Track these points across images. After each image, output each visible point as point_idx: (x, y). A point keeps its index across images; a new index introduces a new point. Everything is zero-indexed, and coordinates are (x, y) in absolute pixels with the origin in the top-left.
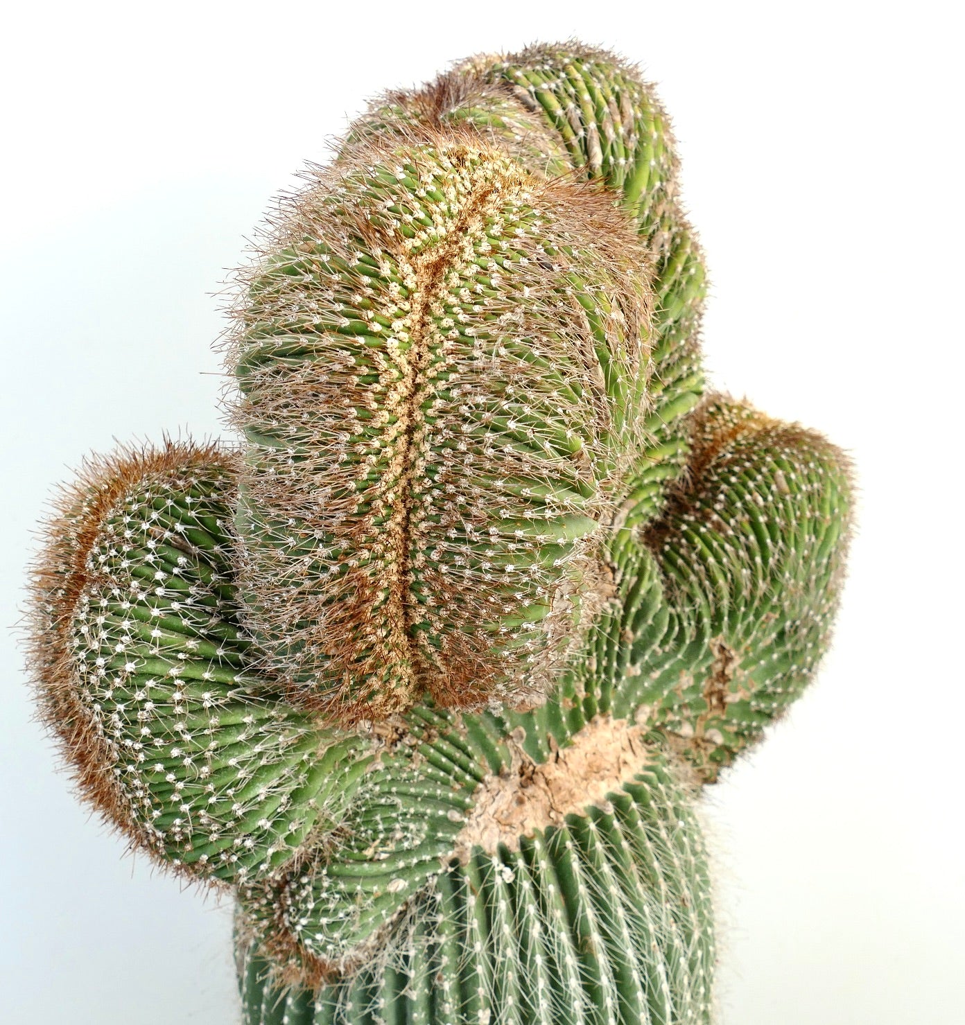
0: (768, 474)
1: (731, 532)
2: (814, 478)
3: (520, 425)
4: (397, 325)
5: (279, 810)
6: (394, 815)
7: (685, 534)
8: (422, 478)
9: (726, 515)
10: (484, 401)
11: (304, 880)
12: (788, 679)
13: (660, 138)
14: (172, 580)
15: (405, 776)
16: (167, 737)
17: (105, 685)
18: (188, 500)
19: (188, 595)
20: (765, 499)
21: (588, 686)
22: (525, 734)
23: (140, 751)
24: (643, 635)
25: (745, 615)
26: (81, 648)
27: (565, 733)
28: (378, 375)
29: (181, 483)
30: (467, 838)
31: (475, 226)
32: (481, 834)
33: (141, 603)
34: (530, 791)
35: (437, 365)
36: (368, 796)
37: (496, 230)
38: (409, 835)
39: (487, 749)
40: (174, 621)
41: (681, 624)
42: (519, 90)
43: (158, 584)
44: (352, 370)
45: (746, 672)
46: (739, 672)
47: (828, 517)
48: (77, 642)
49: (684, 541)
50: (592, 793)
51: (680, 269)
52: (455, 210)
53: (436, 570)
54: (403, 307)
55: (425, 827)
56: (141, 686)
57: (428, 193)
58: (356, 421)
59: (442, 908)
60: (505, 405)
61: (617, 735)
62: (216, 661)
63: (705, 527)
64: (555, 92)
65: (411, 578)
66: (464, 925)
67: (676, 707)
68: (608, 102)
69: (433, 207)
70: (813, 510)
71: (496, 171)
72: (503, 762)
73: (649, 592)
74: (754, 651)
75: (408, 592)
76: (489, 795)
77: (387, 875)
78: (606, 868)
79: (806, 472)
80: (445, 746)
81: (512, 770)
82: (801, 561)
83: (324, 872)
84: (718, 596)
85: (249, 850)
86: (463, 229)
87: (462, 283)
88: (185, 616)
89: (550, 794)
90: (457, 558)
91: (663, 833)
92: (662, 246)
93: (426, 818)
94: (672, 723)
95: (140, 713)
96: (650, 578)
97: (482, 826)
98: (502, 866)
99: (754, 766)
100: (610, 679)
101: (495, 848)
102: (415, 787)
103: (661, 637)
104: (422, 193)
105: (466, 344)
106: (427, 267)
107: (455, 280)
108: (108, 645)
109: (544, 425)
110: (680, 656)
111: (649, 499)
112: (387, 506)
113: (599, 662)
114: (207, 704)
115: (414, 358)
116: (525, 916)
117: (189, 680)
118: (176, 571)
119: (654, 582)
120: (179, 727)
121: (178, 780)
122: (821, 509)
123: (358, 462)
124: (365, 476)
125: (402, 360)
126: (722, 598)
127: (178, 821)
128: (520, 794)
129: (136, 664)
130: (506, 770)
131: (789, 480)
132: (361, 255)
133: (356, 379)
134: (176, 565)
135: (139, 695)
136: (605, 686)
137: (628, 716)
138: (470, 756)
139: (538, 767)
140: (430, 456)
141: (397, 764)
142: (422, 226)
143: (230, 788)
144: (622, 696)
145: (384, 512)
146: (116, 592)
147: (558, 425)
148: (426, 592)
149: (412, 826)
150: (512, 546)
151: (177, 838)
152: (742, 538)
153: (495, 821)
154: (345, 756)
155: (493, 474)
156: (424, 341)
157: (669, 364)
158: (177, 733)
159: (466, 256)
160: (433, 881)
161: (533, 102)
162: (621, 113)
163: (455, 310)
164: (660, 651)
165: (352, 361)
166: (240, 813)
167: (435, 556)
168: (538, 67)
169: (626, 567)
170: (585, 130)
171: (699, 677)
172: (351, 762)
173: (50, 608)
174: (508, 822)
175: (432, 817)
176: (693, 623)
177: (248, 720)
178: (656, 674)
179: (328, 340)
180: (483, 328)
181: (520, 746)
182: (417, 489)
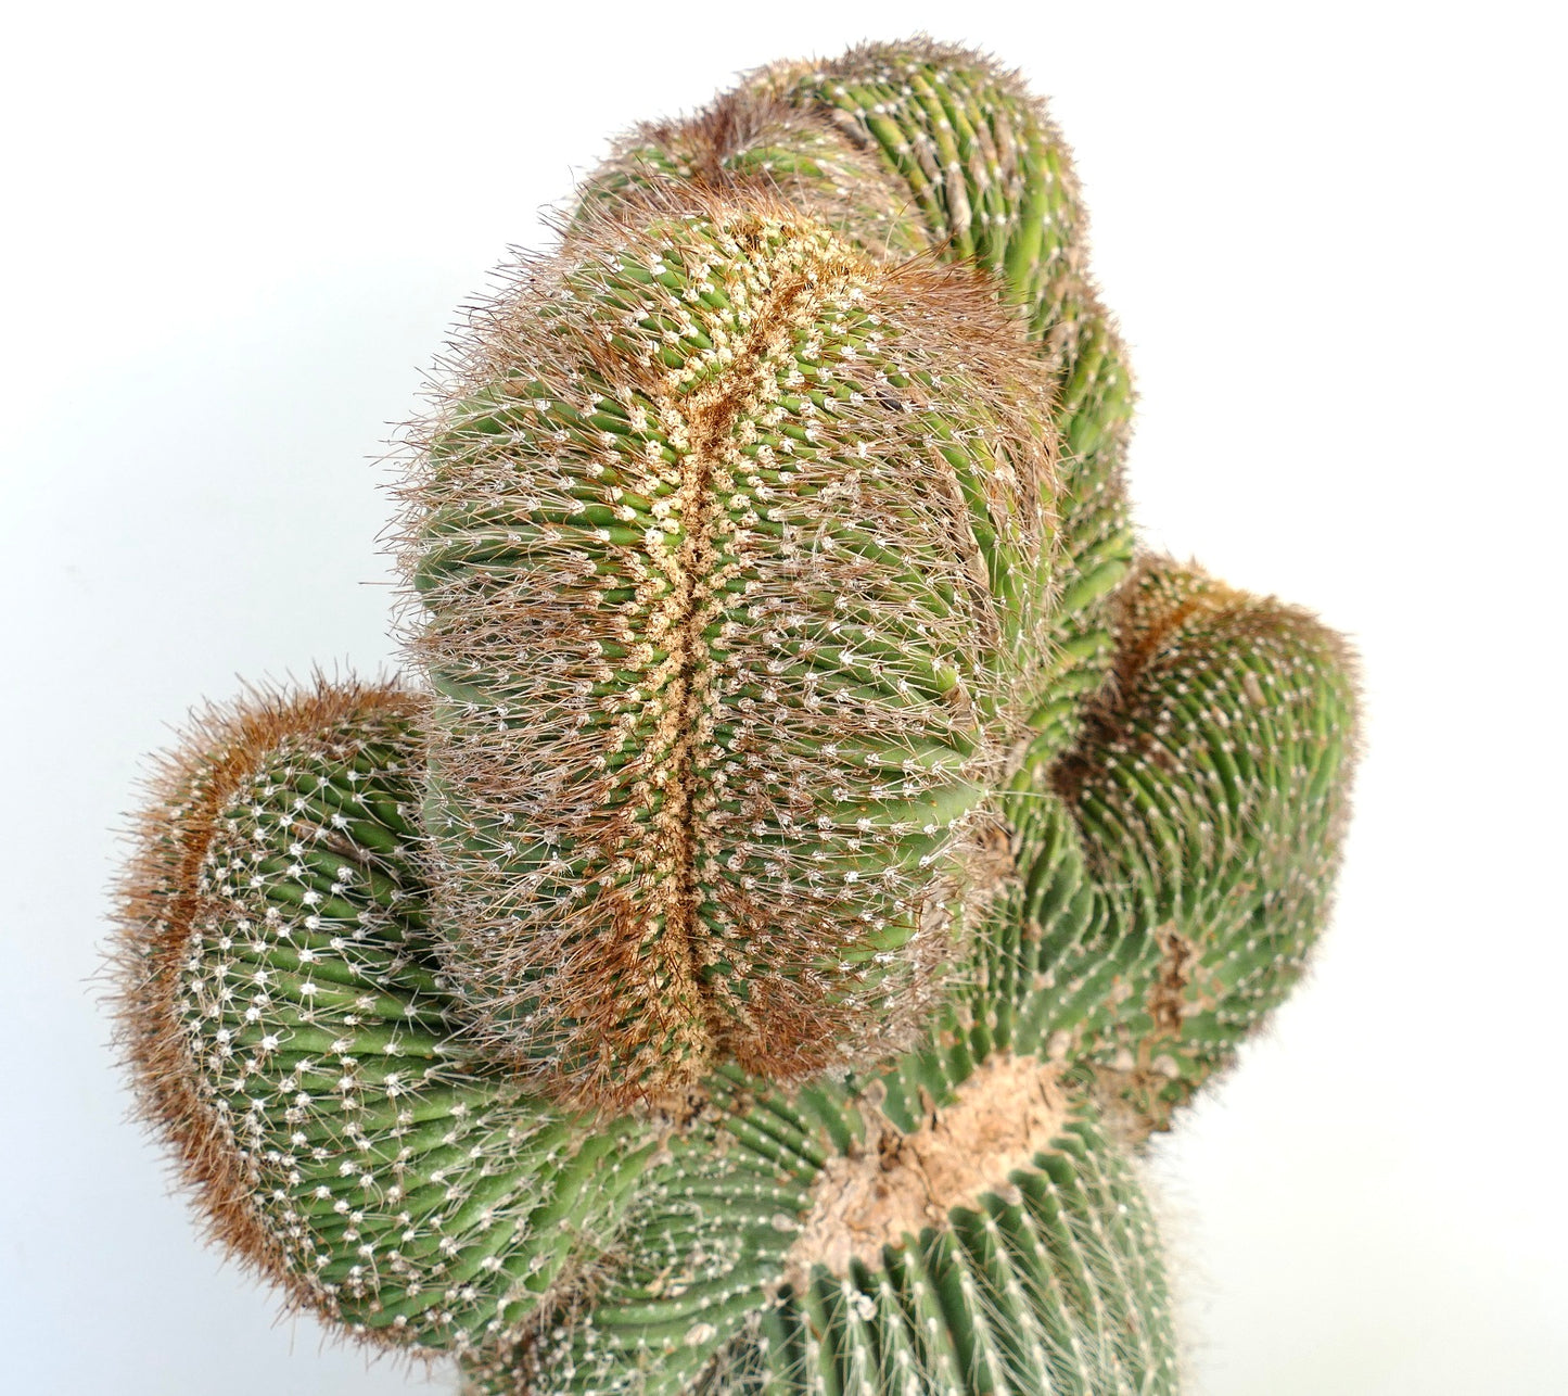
0: (1234, 680)
1: (1181, 769)
2: (1301, 680)
3: (860, 657)
4: (661, 507)
5: (513, 1240)
6: (691, 1229)
7: (1113, 774)
8: (708, 745)
9: (1173, 743)
10: (802, 623)
11: (559, 1334)
12: (1270, 975)
13: (1057, 181)
14: (332, 904)
15: (705, 1169)
16: (333, 1147)
17: (231, 1071)
18: (352, 776)
19: (357, 926)
20: (1230, 716)
21: (977, 1012)
22: (884, 1090)
23: (292, 1168)
24: (1057, 928)
25: (1206, 890)
26: (193, 1015)
27: (945, 1085)
28: (633, 589)
29: (339, 749)
30: (803, 1255)
31: (778, 345)
32: (825, 1247)
33: (283, 943)
34: (894, 1176)
35: (726, 569)
36: (650, 1203)
37: (811, 351)
38: (715, 1257)
39: (828, 1117)
40: (337, 969)
41: (1111, 909)
42: (841, 116)
43: (308, 910)
44: (591, 582)
45: (1210, 971)
46: (1199, 972)
47: (1324, 736)
48: (186, 1006)
49: (1111, 784)
50: (988, 1173)
51: (1092, 377)
52: (745, 321)
53: (737, 885)
54: (668, 478)
55: (739, 1243)
56: (289, 1071)
57: (702, 295)
58: (602, 662)
59: (770, 1360)
60: (834, 627)
61: (1022, 1079)
62: (404, 1024)
63: (1142, 761)
64: (896, 117)
65: (699, 897)
66: (802, 1387)
67: (1108, 1030)
68: (977, 131)
69: (711, 318)
70: (1300, 729)
71: (808, 254)
72: (854, 1136)
73: (1063, 863)
74: (1220, 939)
75: (695, 918)
76: (834, 1187)
77: (684, 1319)
78: (1013, 1288)
79: (1288, 672)
80: (765, 1119)
81: (868, 1145)
82: (1286, 806)
83: (589, 1321)
84: (1166, 865)
85: (469, 1304)
86: (759, 349)
87: (761, 437)
88: (352, 959)
89: (925, 1178)
90: (769, 866)
91: (1097, 1226)
92: (1065, 344)
93: (740, 1228)
94: (1102, 1053)
95: (289, 1111)
96: (1064, 843)
97: (825, 1234)
98: (857, 1295)
99: (1224, 1106)
100: (1009, 997)
101: (845, 1267)
102: (722, 1185)
103: (1082, 929)
104: (693, 297)
105: (769, 533)
106: (704, 414)
107: (749, 433)
108: (234, 1011)
109: (899, 656)
110: (1111, 956)
111: (1058, 724)
112: (656, 790)
113: (992, 974)
114: (393, 1092)
115: (688, 557)
116: (895, 1368)
117: (364, 1057)
118: (336, 889)
119: (1070, 849)
120: (350, 1129)
121: (353, 1209)
122: (1313, 726)
123: (607, 726)
124: (619, 747)
125: (671, 563)
126: (1171, 868)
127: (356, 1270)
128: (880, 1182)
129: (279, 1038)
130: (858, 1147)
131: (1264, 686)
132: (598, 399)
133: (598, 597)
134: (336, 880)
135: (286, 1085)
136: (1001, 1009)
137: (1038, 1050)
138: (802, 1130)
139: (907, 1138)
140: (721, 711)
141: (692, 1153)
142: (694, 348)
143: (435, 1214)
144: (1028, 1020)
145: (651, 800)
146: (244, 926)
147: (920, 653)
148: (722, 917)
149: (719, 1244)
150: (853, 844)
151: (357, 1294)
152: (1199, 777)
153: (843, 1225)
154: (612, 1147)
155: (820, 735)
156: (704, 531)
157: (1080, 522)
158: (347, 1140)
159: (765, 394)
160: (754, 1322)
161: (864, 133)
162: (997, 146)
163: (751, 480)
164: (1081, 950)
165: (592, 568)
166: (452, 1251)
167: (734, 864)
168: (869, 80)
169: (1027, 828)
170: (944, 174)
171: (1140, 984)
172: (622, 1156)
173: (147, 949)
174: (864, 1225)
175: (749, 1226)
176: (1129, 906)
177: (458, 1111)
178: (1077, 985)
179: (553, 536)
180: (797, 509)
181: (878, 1108)
182: (702, 763)
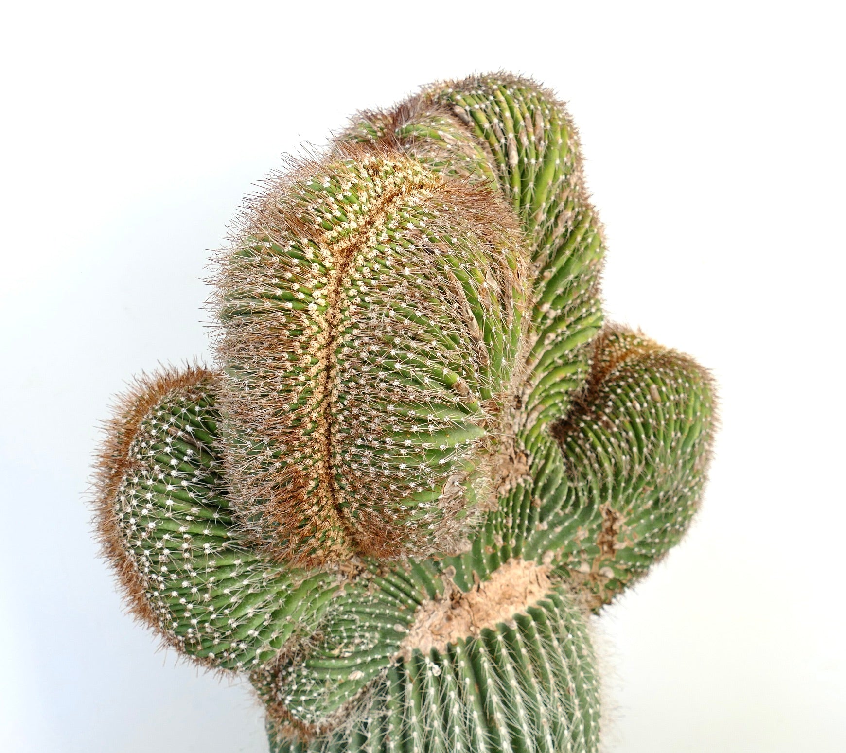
0: (645, 388)
1: (615, 429)
2: (681, 390)
3: (405, 366)
4: (317, 294)
5: (264, 623)
6: (354, 627)
7: (583, 430)
8: (336, 402)
9: (612, 416)
10: (377, 349)
11: (291, 670)
12: (664, 532)
13: (564, 143)
14: (182, 465)
15: (362, 600)
16: (178, 574)
17: (134, 537)
18: (197, 409)
19: (194, 476)
20: (641, 406)
21: (505, 538)
22: (455, 571)
23: (161, 582)
24: (548, 502)
25: (625, 489)
26: (120, 510)
27: (485, 571)
28: (302, 330)
29: (194, 396)
30: (409, 643)
31: (379, 221)
32: (420, 641)
33: (160, 481)
34: (457, 611)
35: (345, 323)
36: (335, 613)
37: (392, 225)
38: (365, 641)
39: (426, 581)
40: (183, 494)
41: (577, 494)
42: (458, 110)
43: (172, 467)
44: (284, 326)
45: (630, 528)
46: (624, 528)
47: (691, 418)
48: (118, 507)
49: (581, 435)
50: (503, 614)
51: (579, 238)
52: (365, 209)
53: (350, 467)
54: (322, 281)
55: (377, 635)
56: (160, 539)
57: (345, 197)
58: (288, 362)
59: (390, 691)
60: (393, 352)
61: (527, 572)
62: (213, 521)
63: (597, 425)
64: (485, 111)
65: (334, 471)
66: (404, 704)
67: (575, 552)
68: (524, 118)
69: (348, 208)
70: (678, 414)
71: (406, 178)
72: (437, 591)
73: (553, 471)
74: (635, 514)
75: (333, 481)
76: (426, 614)
77: (349, 667)
78: (509, 668)
79: (675, 386)
80: (394, 579)
81: (444, 596)
82: (669, 451)
83: (304, 665)
84: (604, 475)
85: (243, 651)
86: (370, 223)
87: (365, 263)
88: (190, 491)
89: (471, 614)
90: (363, 458)
91: (555, 643)
92: (566, 222)
93: (379, 629)
94: (572, 563)
95: (160, 556)
96: (554, 461)
97: (420, 635)
98: (432, 664)
99: (637, 594)
100: (522, 533)
101: (429, 650)
102: (370, 608)
103: (561, 503)
104: (340, 197)
105: (366, 308)
106: (343, 251)
107: (360, 261)
108: (137, 510)
109: (425, 366)
110: (576, 517)
111: (555, 405)
112: (314, 422)
113: (514, 521)
114: (207, 552)
115: (329, 317)
116: (447, 700)
117: (195, 535)
118: (185, 459)
119: (557, 464)
120: (187, 567)
121: (189, 603)
122: (685, 412)
123: (290, 391)
124: (295, 401)
125: (321, 319)
126: (607, 477)
127: (190, 630)
128: (449, 613)
129: (156, 523)
130: (439, 596)
131: (660, 392)
132: (293, 243)
133: (287, 333)
134: (186, 455)
135: (159, 545)
136: (518, 538)
137: (536, 559)
138: (412, 586)
139: (464, 595)
140: (341, 387)
141: (356, 592)
142: (338, 221)
143: (226, 608)
144: (531, 544)
145: (310, 426)
146: (144, 473)
147: (437, 365)
148: (344, 481)
149: (367, 635)
150: (403, 451)
151: (192, 641)
152: (624, 434)
153: (429, 632)
154: (315, 586)
155: (388, 401)
156: (337, 306)
158: (185, 571)
159: (370, 244)
160: (385, 673)
161: (468, 118)
162: (534, 125)
163: (359, 283)
164: (561, 513)
165: (284, 320)
166: (234, 625)
167: (348, 458)
168: (473, 92)
169: (536, 453)
170: (506, 138)
171: (592, 531)
172: (320, 591)
173: (107, 481)
174: (439, 633)
175: (382, 628)
176: (586, 493)
177: (237, 562)
178: (558, 530)
179: (268, 305)
180: (378, 297)
181: (451, 579)
182: (334, 411)
